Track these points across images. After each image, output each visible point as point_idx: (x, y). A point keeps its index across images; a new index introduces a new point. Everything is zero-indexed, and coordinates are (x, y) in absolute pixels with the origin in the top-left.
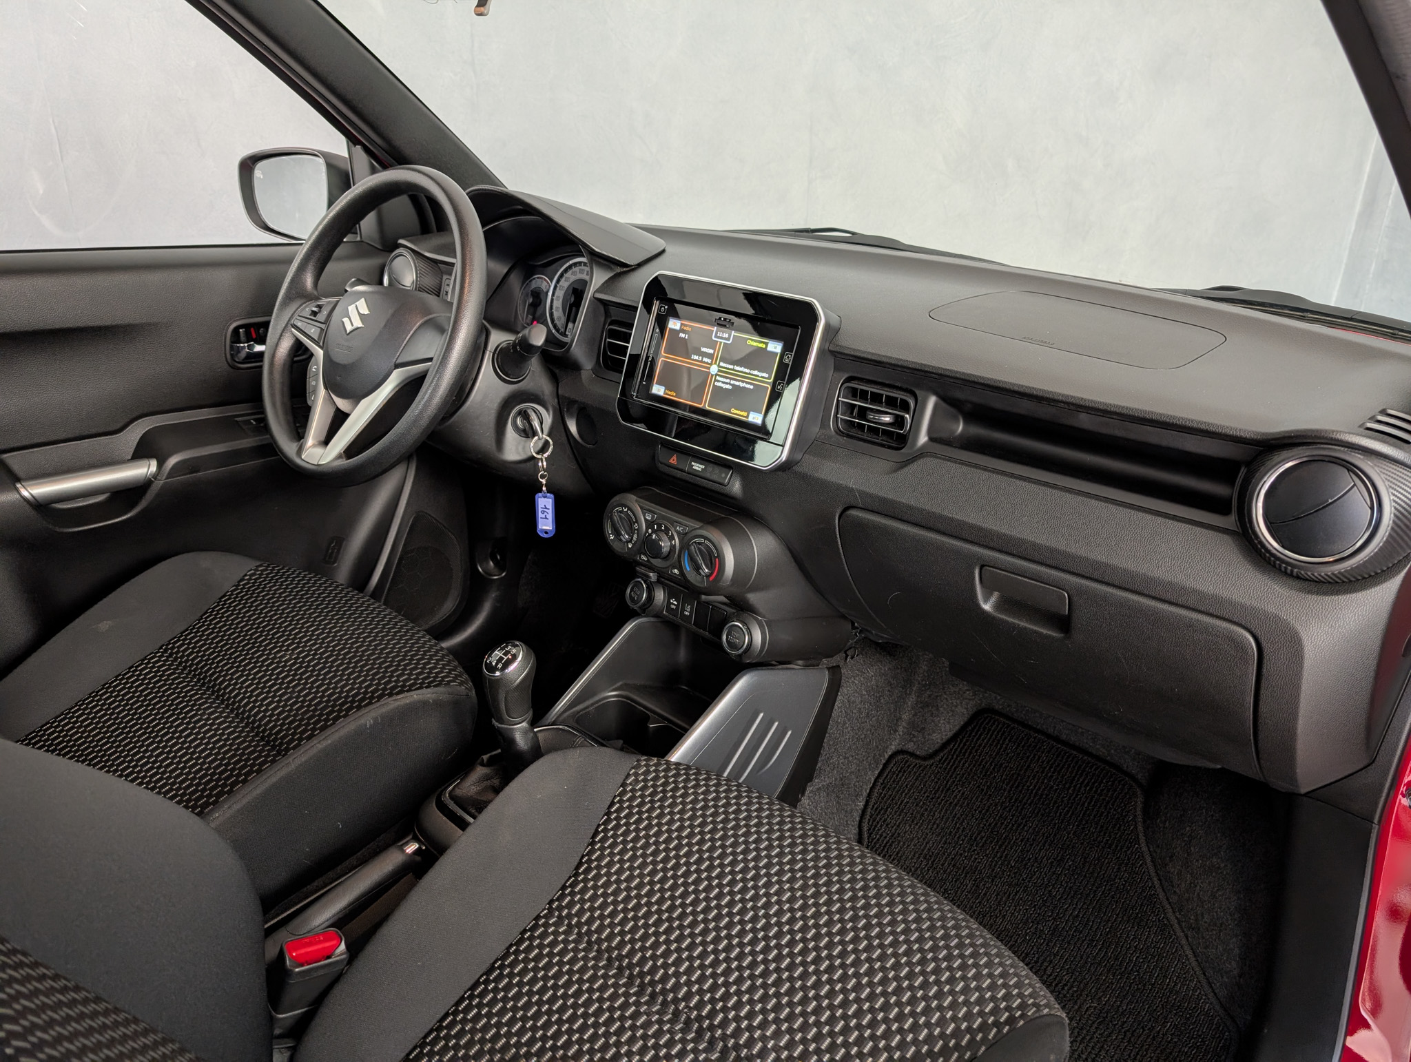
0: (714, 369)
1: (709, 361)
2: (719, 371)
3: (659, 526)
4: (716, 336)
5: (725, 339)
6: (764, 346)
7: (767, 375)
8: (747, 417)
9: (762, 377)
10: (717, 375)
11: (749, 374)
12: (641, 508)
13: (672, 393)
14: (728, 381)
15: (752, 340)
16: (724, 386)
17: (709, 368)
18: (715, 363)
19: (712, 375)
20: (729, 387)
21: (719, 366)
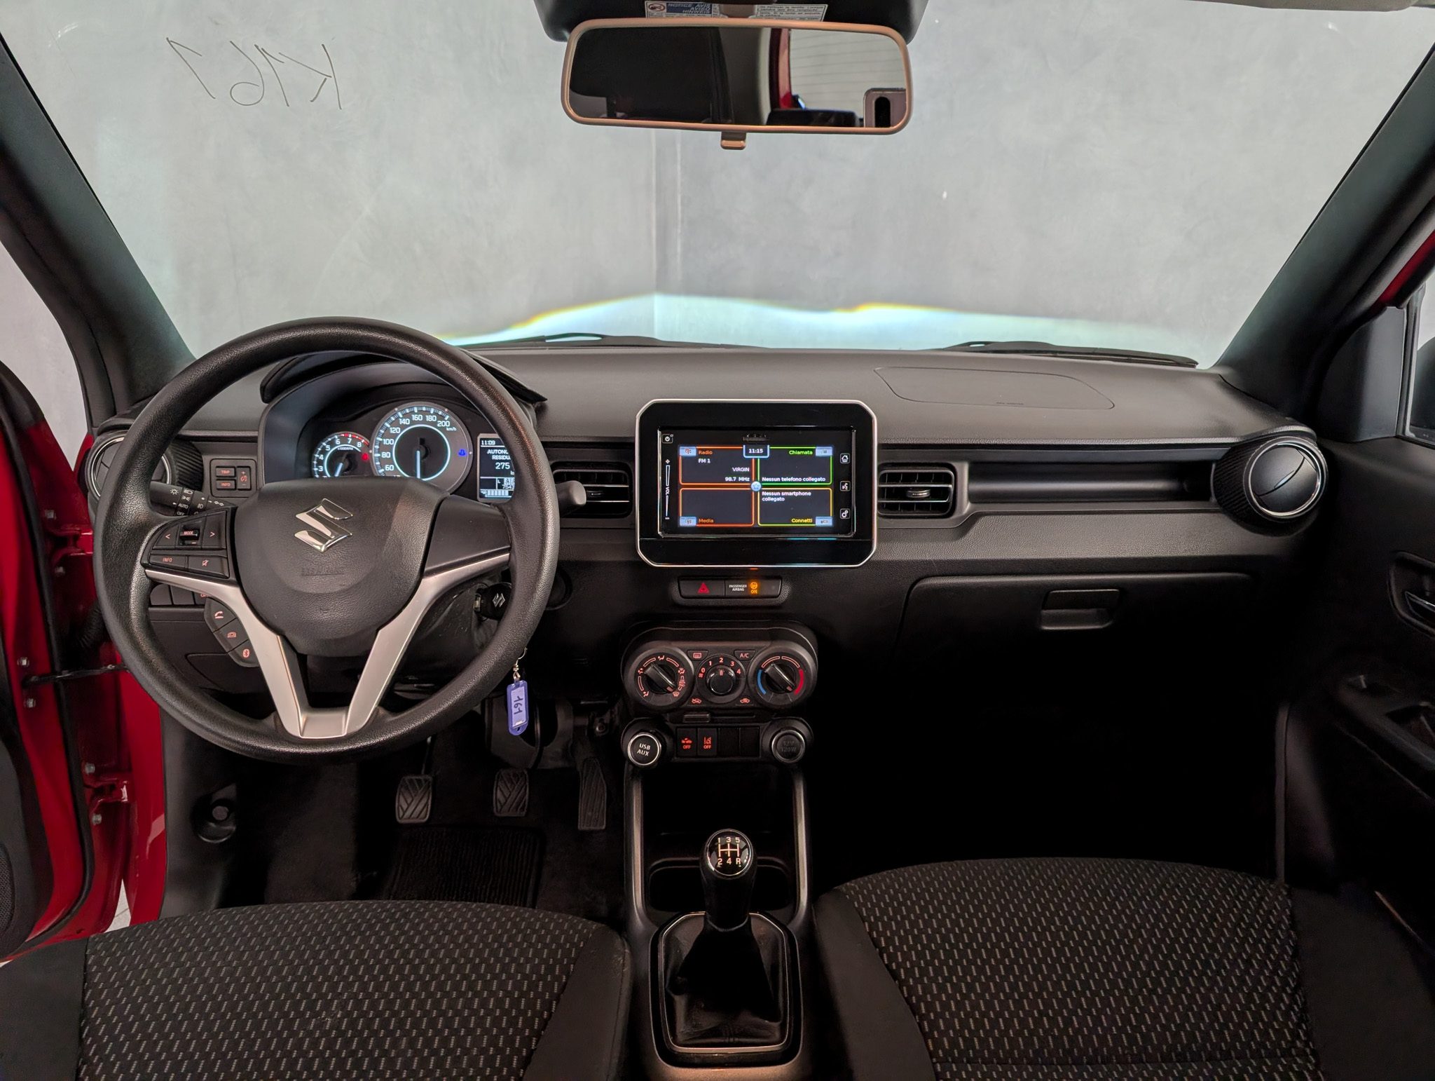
0: (756, 485)
1: (747, 479)
2: (763, 486)
3: (715, 660)
4: (747, 454)
5: (759, 454)
6: (811, 453)
7: (824, 479)
8: (814, 522)
9: (818, 482)
10: (761, 491)
11: (802, 482)
12: (683, 649)
13: (708, 521)
14: (778, 494)
15: (795, 450)
16: (775, 500)
17: (749, 486)
18: (756, 480)
19: (756, 493)
20: (783, 499)
21: (761, 482)
